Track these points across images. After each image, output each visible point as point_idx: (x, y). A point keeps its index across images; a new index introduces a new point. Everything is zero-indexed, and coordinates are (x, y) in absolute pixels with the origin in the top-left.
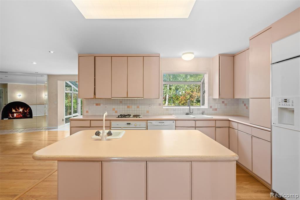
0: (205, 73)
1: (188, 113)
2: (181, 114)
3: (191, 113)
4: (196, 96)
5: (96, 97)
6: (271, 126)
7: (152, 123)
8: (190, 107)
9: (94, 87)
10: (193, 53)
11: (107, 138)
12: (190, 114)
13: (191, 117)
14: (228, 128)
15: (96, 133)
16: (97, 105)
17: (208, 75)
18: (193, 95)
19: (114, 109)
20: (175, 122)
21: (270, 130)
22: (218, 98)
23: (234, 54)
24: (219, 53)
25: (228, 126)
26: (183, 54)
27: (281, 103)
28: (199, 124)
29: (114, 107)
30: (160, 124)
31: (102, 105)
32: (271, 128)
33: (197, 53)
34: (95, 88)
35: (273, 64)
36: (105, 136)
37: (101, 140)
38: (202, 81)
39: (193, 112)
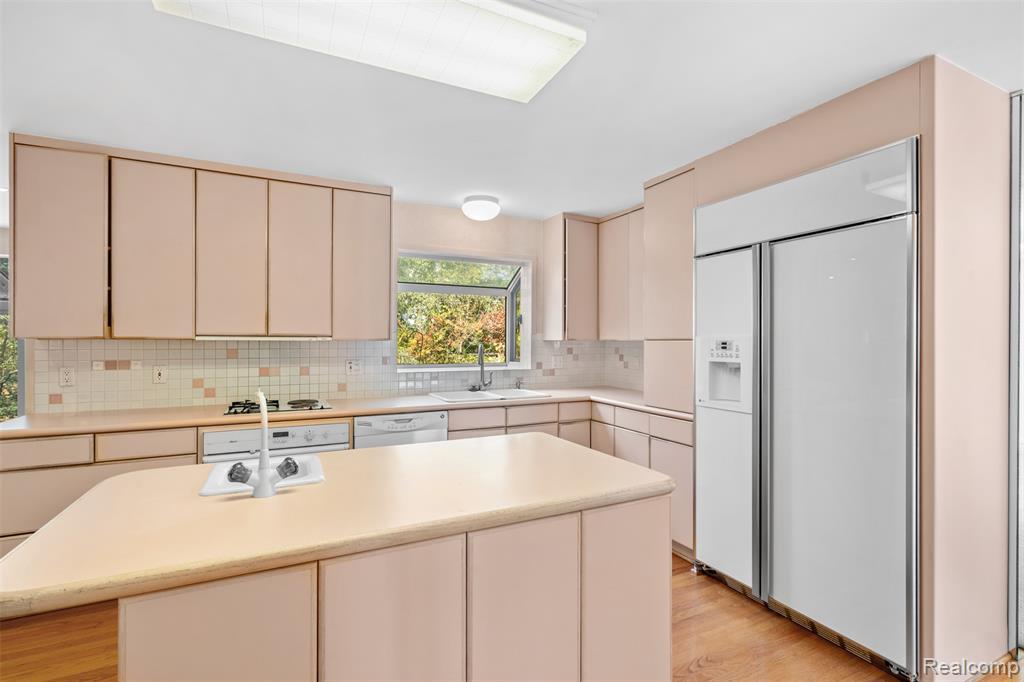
0: (523, 264)
1: (477, 387)
2: (454, 391)
3: (485, 385)
4: (464, 331)
5: (116, 335)
6: (695, 406)
7: (370, 425)
8: (482, 368)
9: (106, 288)
10: (495, 200)
11: (277, 485)
12: (483, 388)
13: (489, 396)
14: (588, 423)
15: (230, 474)
16: (110, 365)
17: (533, 271)
18: (457, 328)
19: (198, 383)
20: (446, 416)
21: (691, 417)
22: (561, 339)
23: (598, 219)
24: (566, 211)
25: (589, 417)
26: (468, 199)
27: (715, 352)
28: (515, 416)
29: (198, 373)
30: (399, 427)
31: (139, 367)
32: (694, 414)
33: (506, 202)
34: (110, 292)
35: (699, 257)
36: (273, 480)
37: (252, 497)
38: (511, 288)
39: (490, 383)
